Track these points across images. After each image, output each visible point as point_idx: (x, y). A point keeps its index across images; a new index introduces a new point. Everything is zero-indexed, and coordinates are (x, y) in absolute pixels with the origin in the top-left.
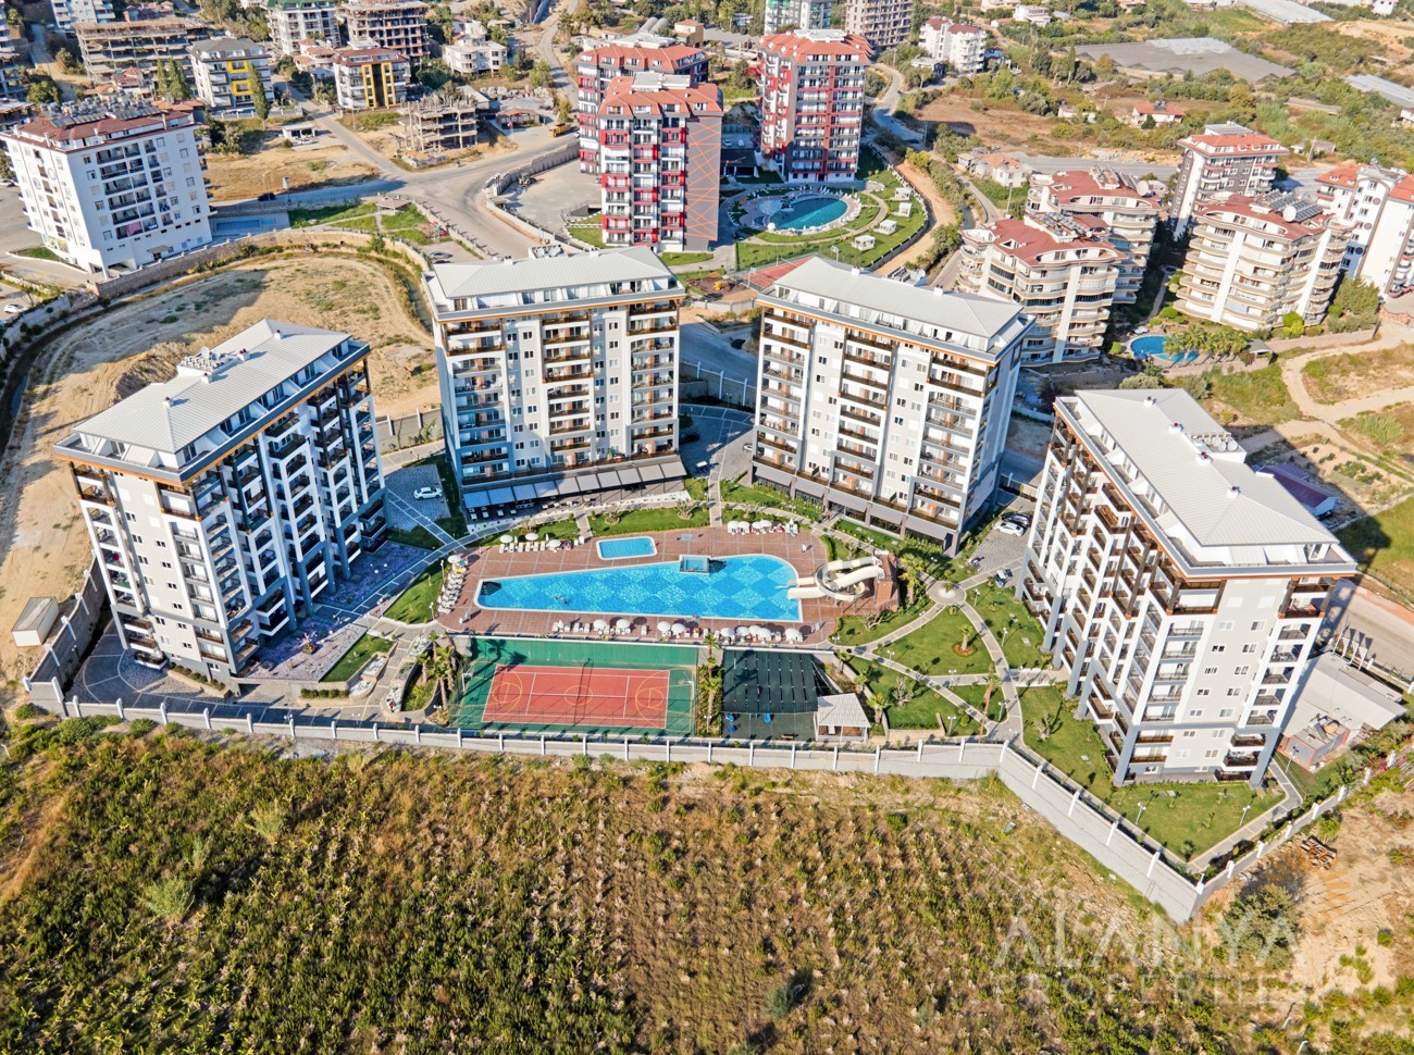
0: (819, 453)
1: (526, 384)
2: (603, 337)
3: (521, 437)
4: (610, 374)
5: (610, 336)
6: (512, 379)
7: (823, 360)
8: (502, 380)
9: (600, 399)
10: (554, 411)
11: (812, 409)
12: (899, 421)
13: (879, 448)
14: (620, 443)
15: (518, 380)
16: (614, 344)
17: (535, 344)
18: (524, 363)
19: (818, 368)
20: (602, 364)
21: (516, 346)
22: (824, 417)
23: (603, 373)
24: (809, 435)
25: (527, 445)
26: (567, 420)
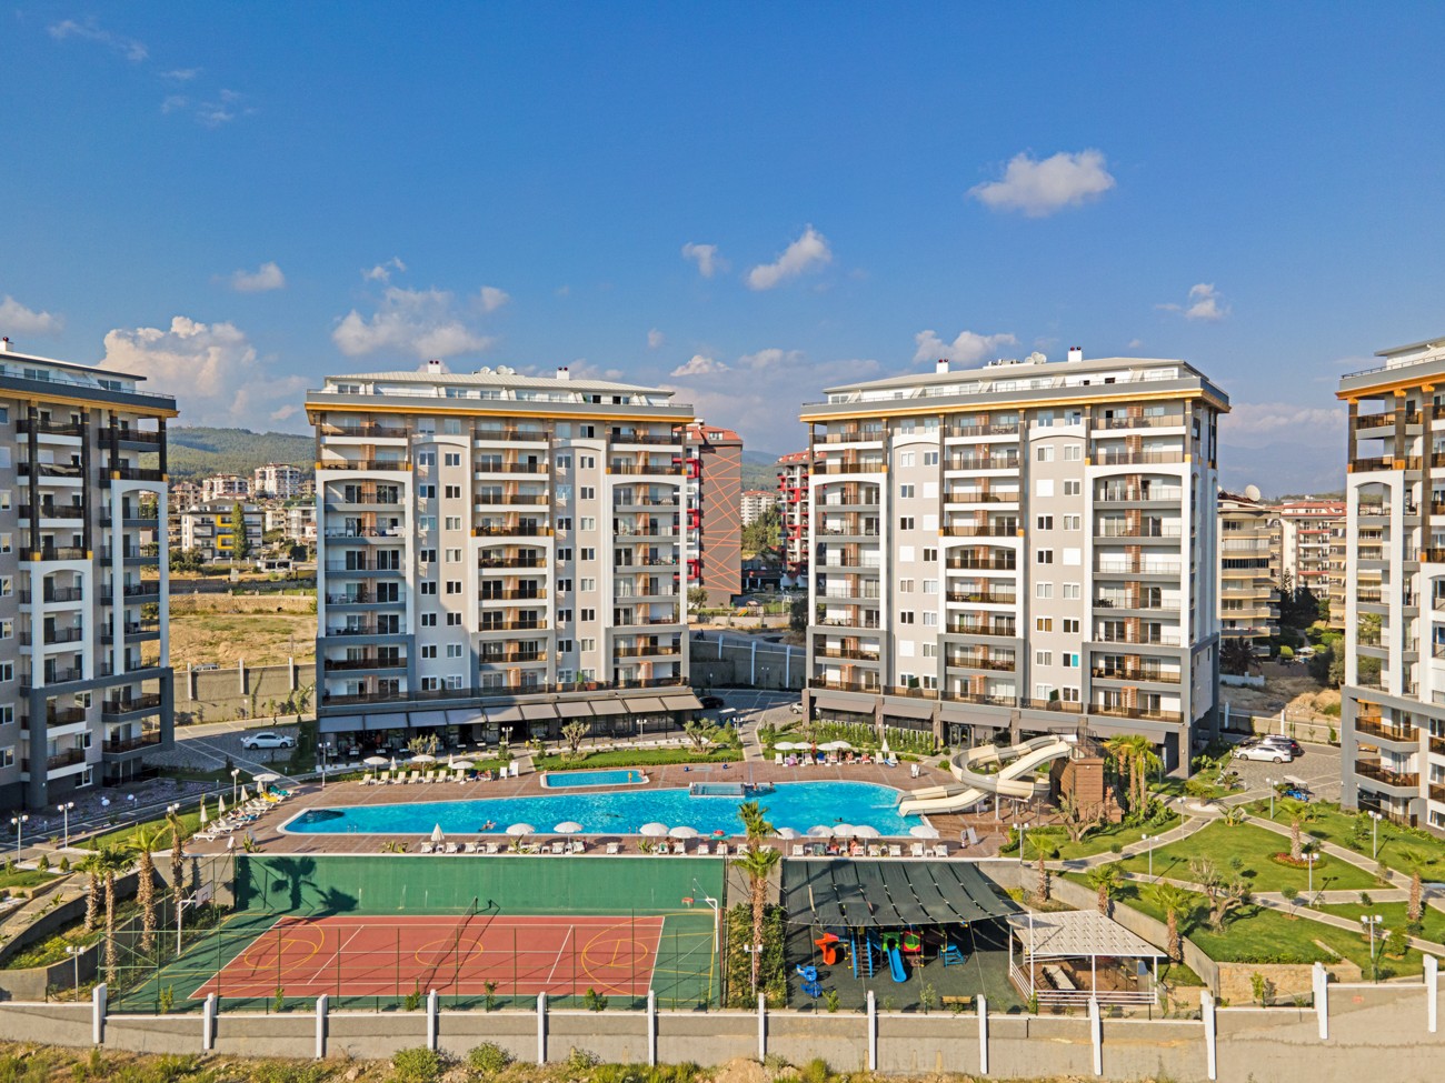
0: (914, 655)
1: (446, 541)
2: (571, 478)
3: (430, 636)
4: (581, 543)
5: (582, 478)
6: (423, 532)
7: (908, 491)
8: (406, 531)
9: (562, 584)
10: (490, 589)
11: (898, 578)
12: (1046, 557)
13: (1018, 609)
14: (595, 665)
15: (434, 535)
16: (588, 493)
17: (461, 476)
18: (446, 506)
19: (903, 508)
20: (568, 524)
21: (434, 473)
22: (918, 586)
23: (572, 538)
24: (899, 627)
25: (441, 652)
26: (509, 605)
